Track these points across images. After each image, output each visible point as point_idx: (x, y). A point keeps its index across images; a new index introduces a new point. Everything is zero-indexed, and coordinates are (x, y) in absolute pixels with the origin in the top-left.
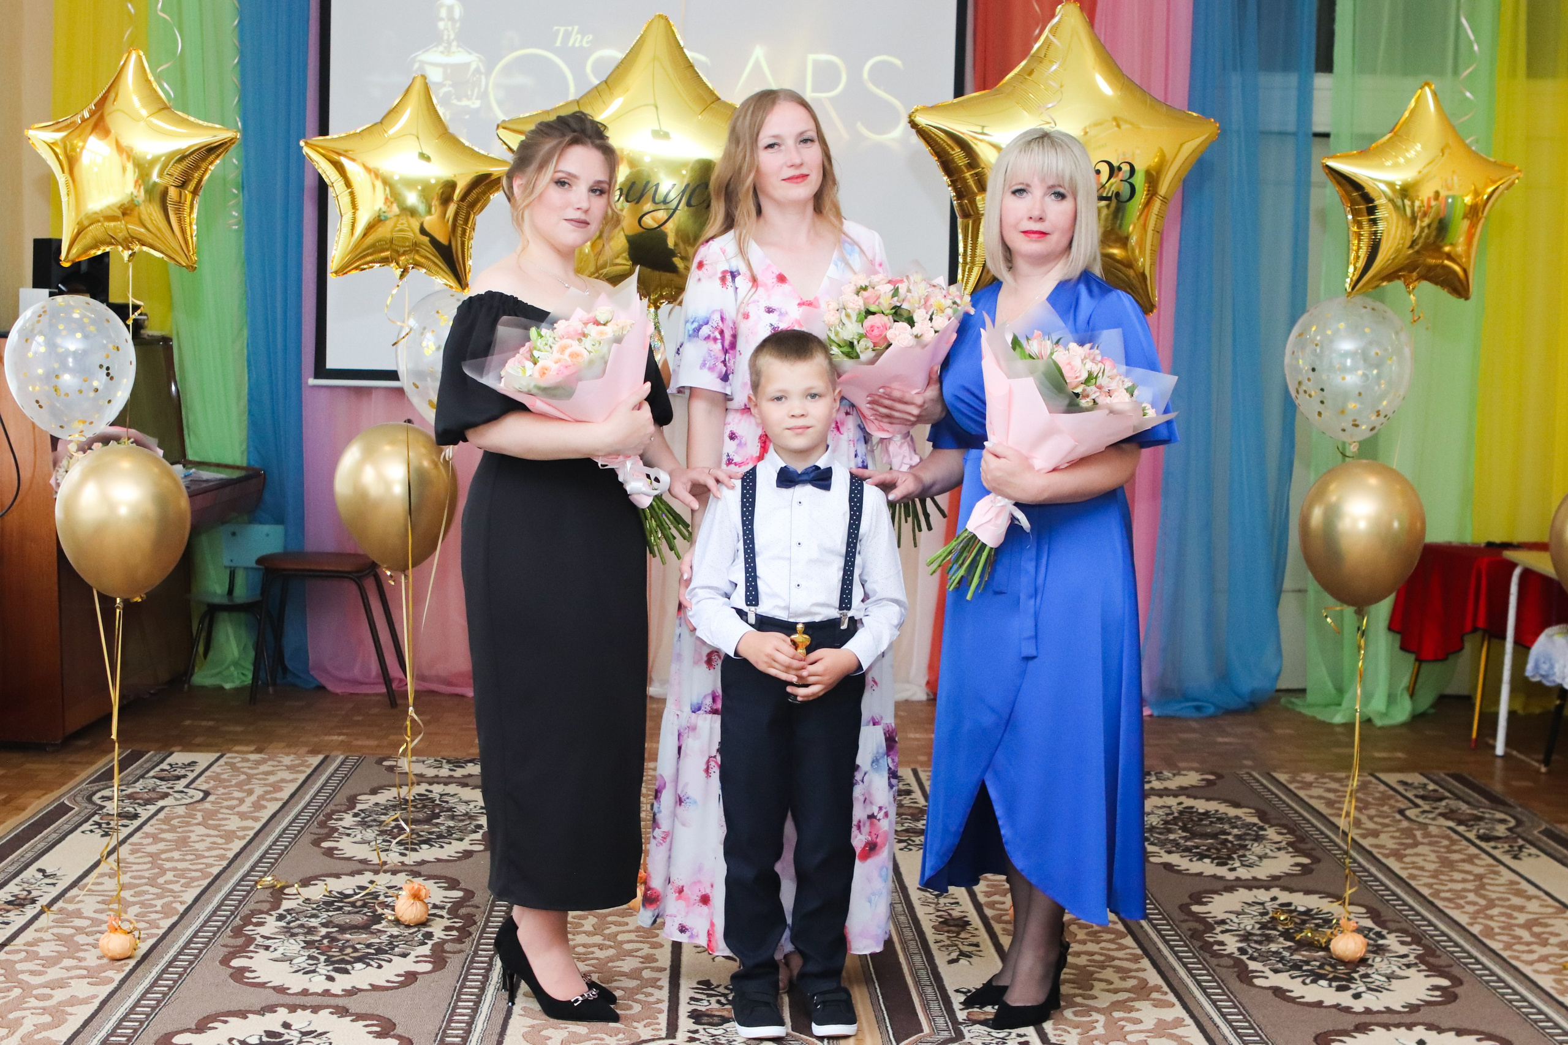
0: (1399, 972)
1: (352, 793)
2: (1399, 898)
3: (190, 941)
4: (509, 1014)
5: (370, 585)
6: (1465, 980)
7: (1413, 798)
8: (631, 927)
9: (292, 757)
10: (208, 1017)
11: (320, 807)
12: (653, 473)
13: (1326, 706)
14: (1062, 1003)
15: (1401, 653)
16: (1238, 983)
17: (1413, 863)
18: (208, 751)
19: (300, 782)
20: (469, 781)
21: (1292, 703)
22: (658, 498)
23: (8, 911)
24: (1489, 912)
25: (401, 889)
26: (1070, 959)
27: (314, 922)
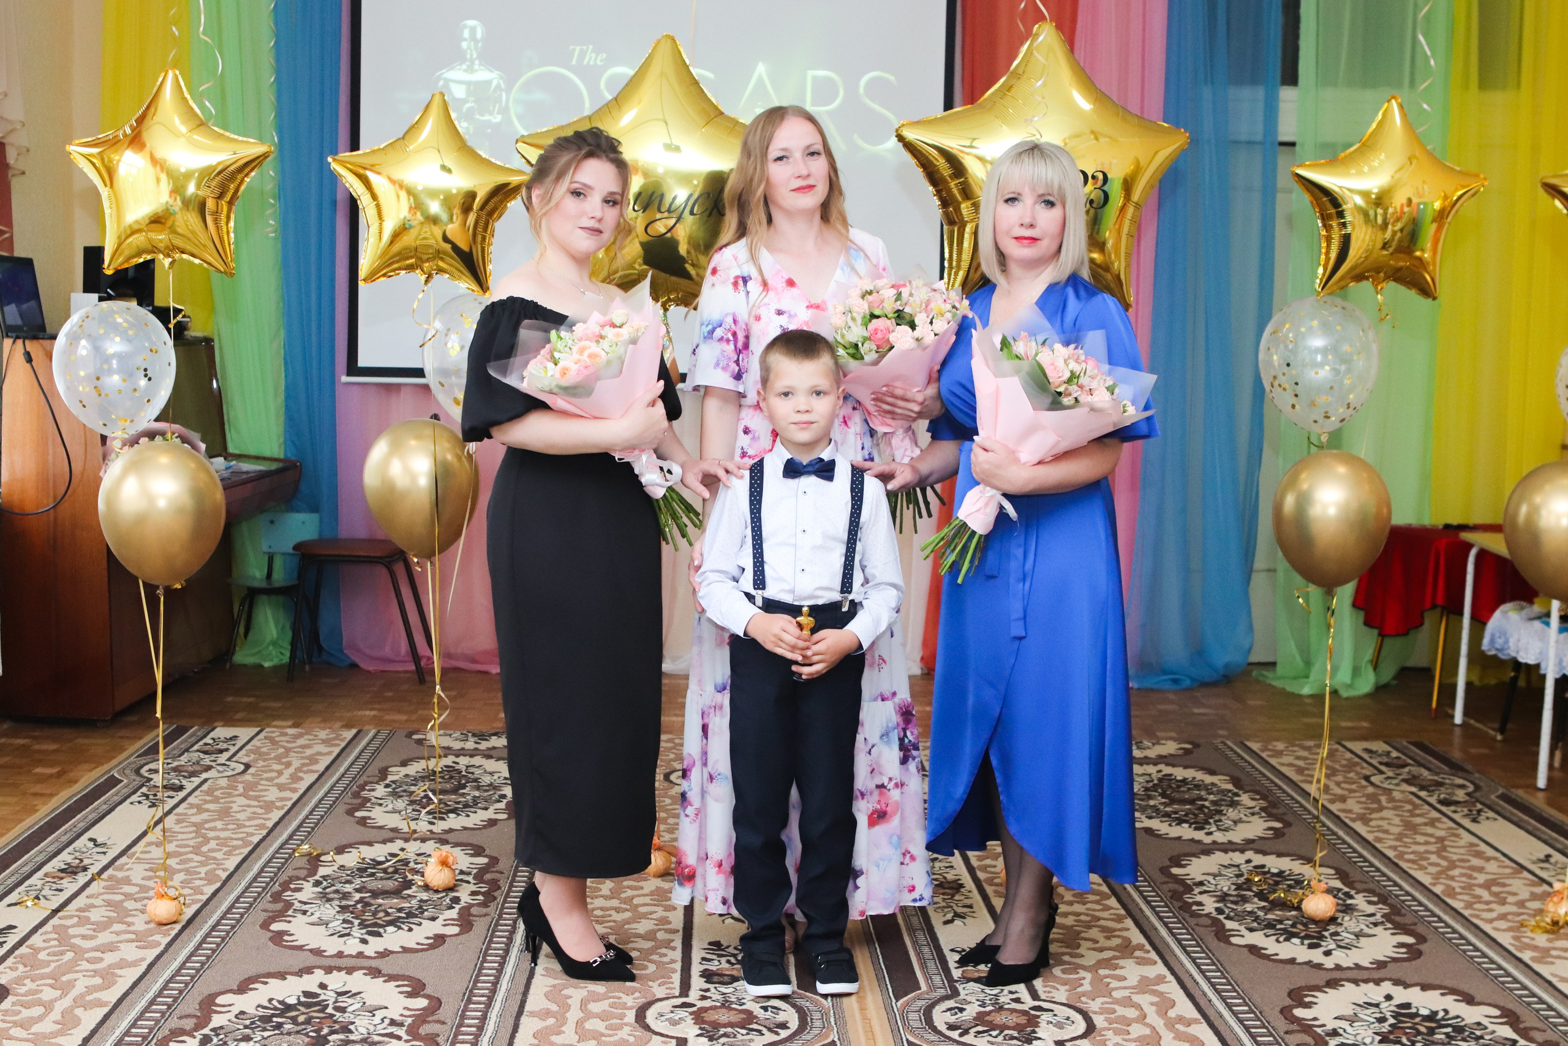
0: (1367, 930)
1: (384, 765)
2: (1366, 860)
3: (232, 906)
4: (531, 974)
5: (399, 569)
6: (1429, 937)
7: (1378, 765)
8: (646, 891)
9: (327, 731)
10: (249, 978)
11: (354, 778)
12: (666, 465)
13: (1295, 678)
14: (1051, 962)
15: (1366, 629)
16: (1216, 941)
17: (1379, 826)
18: (249, 726)
19: (335, 755)
20: (492, 753)
21: (1263, 675)
22: (670, 489)
23: (62, 878)
24: (1451, 873)
25: (429, 856)
26: (1058, 919)
27: (348, 888)
